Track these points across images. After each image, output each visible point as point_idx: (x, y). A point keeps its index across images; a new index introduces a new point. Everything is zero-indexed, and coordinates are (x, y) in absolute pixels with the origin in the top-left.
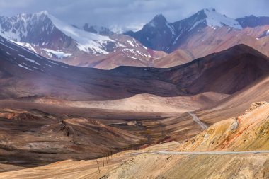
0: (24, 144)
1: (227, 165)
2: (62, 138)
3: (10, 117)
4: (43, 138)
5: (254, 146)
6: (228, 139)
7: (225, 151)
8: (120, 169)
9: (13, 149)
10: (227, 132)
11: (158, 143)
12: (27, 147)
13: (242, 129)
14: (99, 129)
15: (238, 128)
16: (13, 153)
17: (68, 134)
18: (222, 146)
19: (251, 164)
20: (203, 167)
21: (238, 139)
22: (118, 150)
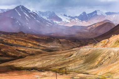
0: (49, 46)
1: (107, 52)
2: (59, 44)
3: (44, 39)
4: (54, 44)
5: (114, 47)
6: (106, 45)
7: (105, 48)
8: (76, 53)
9: (46, 47)
10: (106, 43)
11: (85, 46)
12: (49, 47)
13: (110, 42)
14: (69, 42)
15: (109, 41)
16: (46, 48)
17: (60, 43)
18: (104, 47)
19: (114, 51)
20: (100, 52)
21: (109, 45)
22: (74, 48)
